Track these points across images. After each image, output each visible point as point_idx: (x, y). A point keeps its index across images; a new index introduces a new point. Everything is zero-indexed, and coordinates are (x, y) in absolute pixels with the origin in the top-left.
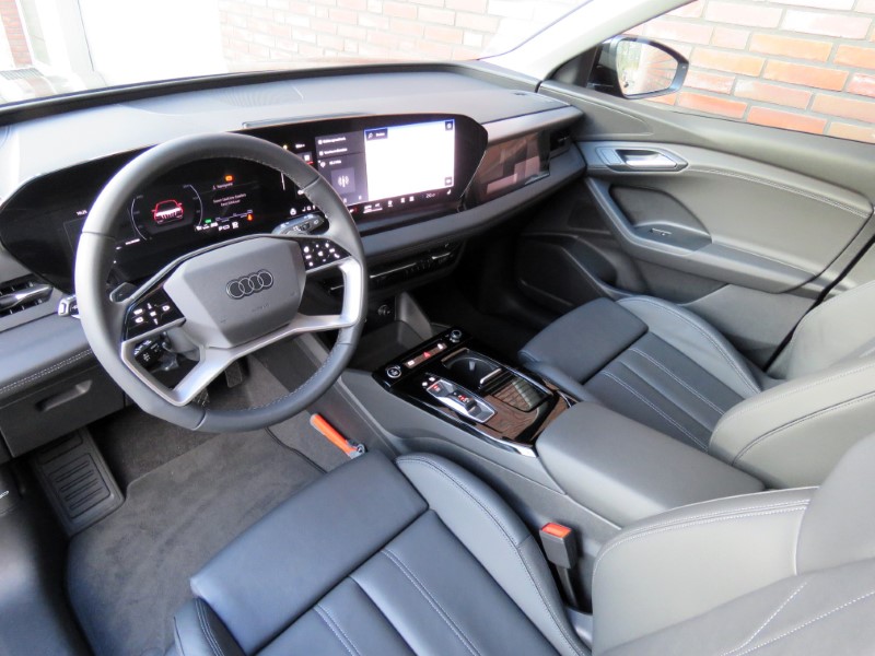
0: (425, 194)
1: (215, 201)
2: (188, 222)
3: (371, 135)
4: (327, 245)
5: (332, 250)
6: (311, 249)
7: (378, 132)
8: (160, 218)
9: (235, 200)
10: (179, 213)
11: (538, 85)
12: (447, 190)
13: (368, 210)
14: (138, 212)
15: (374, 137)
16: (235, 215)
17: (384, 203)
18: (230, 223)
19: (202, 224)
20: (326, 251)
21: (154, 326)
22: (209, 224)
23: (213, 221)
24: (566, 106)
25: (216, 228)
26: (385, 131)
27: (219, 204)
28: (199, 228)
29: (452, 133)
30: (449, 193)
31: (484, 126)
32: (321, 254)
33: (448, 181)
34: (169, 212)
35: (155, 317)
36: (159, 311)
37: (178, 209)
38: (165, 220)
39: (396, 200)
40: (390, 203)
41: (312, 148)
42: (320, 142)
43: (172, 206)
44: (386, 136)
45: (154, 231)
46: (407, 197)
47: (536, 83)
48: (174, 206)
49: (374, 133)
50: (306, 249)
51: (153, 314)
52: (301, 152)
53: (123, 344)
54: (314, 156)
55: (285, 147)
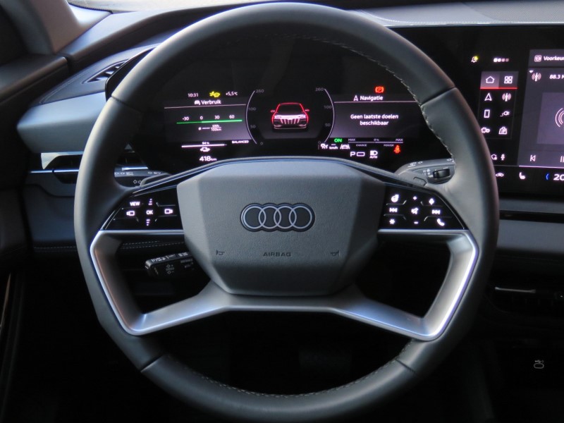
1: (353, 117)
2: (312, 135)
4: (432, 201)
5: (436, 212)
6: (401, 200)
8: (278, 122)
9: (381, 120)
10: (302, 121)
14: (254, 109)
16: (377, 141)
18: (367, 150)
19: (330, 142)
20: (426, 210)
21: (145, 227)
22: (338, 145)
23: (345, 141)
27: (358, 120)
28: (324, 147)
32: (415, 211)
34: (290, 118)
35: (149, 216)
36: (159, 211)
37: (303, 116)
38: (284, 126)
42: (538, 59)
45: (269, 136)
48: (298, 111)
50: (395, 198)
51: (150, 212)
52: (501, 70)
53: (100, 233)
54: (522, 80)
55: (475, 59)
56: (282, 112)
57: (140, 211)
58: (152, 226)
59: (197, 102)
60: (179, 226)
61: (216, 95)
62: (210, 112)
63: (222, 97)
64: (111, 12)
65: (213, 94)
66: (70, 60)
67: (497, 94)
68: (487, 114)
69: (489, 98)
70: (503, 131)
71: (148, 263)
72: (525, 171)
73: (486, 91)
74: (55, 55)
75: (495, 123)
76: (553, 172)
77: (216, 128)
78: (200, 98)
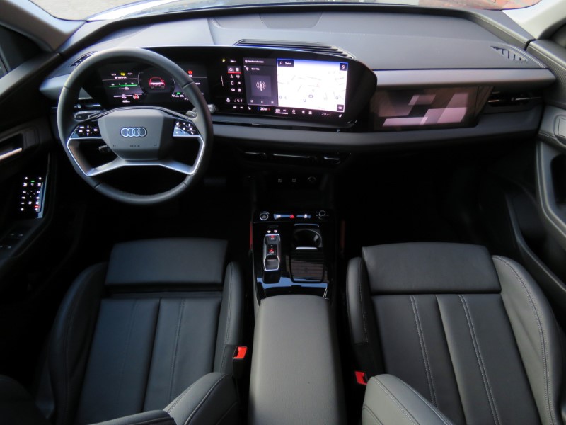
0: (321, 112)
2: (167, 91)
3: (281, 63)
4: (189, 125)
5: (191, 129)
7: (288, 61)
8: (152, 86)
10: (162, 85)
11: (528, 43)
12: (340, 113)
13: (278, 111)
14: (141, 80)
15: (284, 65)
17: (289, 110)
19: (175, 94)
21: (87, 136)
22: (179, 95)
23: (181, 94)
24: (541, 68)
25: (183, 98)
26: (292, 62)
28: (173, 96)
29: (345, 74)
30: (340, 116)
31: (376, 72)
32: (184, 128)
33: (341, 108)
34: (157, 84)
36: (92, 130)
37: (162, 83)
38: (155, 87)
39: (299, 111)
40: (294, 111)
41: (241, 64)
42: (246, 61)
43: (159, 81)
44: (292, 65)
45: (149, 91)
46: (307, 111)
47: (527, 40)
48: (160, 81)
49: (284, 62)
50: (178, 123)
51: (88, 131)
52: (234, 65)
53: (70, 139)
54: (242, 69)
55: (224, 61)
56: (153, 81)
57: (84, 130)
58: (90, 136)
59: (116, 78)
60: (100, 135)
61: (124, 74)
62: (123, 82)
63: (126, 75)
64: (87, 22)
65: (122, 74)
66: (61, 54)
67: (235, 75)
68: (232, 83)
69: (232, 76)
70: (239, 90)
71: (100, 148)
72: (251, 106)
73: (230, 74)
74: (54, 52)
75: (236, 87)
76: (260, 107)
77: (127, 88)
78: (117, 76)
